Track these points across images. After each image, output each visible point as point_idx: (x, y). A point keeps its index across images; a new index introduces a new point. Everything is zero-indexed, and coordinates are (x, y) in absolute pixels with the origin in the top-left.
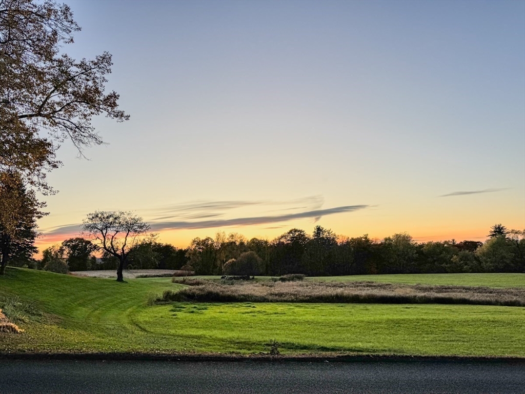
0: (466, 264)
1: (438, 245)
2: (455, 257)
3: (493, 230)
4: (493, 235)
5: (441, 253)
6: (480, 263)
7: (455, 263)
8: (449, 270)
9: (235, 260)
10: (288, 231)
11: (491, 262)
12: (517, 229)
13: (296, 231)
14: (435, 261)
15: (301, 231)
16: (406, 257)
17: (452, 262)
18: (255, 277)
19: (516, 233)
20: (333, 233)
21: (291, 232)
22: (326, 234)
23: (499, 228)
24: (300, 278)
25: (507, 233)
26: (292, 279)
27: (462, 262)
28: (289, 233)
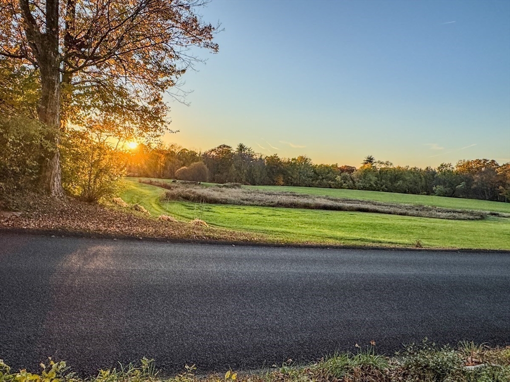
0: (345, 182)
1: (327, 167)
2: (339, 177)
3: (366, 160)
4: (366, 163)
5: (328, 173)
6: (354, 182)
7: (338, 181)
8: (333, 186)
9: (187, 168)
10: (218, 146)
11: (361, 183)
12: (382, 161)
13: (224, 146)
14: (323, 178)
15: (229, 147)
16: (305, 174)
17: (336, 180)
18: (201, 183)
19: (381, 163)
20: (252, 151)
21: (220, 147)
22: (247, 151)
23: (370, 158)
24: (239, 186)
25: (375, 162)
26: (233, 187)
27: (342, 181)
28: (218, 148)
